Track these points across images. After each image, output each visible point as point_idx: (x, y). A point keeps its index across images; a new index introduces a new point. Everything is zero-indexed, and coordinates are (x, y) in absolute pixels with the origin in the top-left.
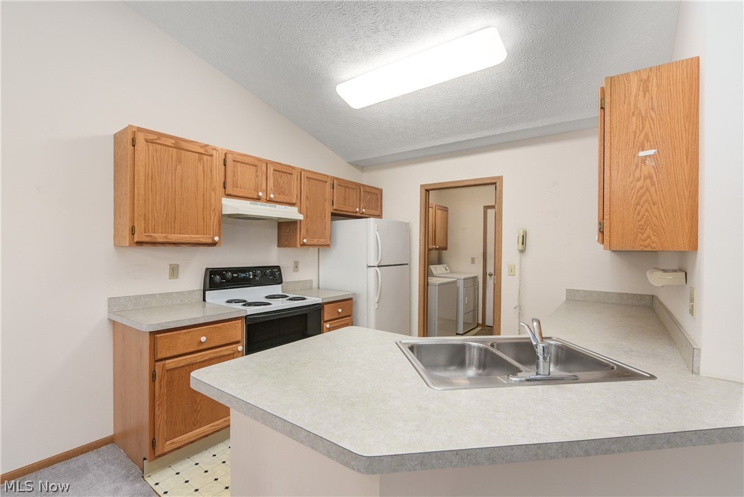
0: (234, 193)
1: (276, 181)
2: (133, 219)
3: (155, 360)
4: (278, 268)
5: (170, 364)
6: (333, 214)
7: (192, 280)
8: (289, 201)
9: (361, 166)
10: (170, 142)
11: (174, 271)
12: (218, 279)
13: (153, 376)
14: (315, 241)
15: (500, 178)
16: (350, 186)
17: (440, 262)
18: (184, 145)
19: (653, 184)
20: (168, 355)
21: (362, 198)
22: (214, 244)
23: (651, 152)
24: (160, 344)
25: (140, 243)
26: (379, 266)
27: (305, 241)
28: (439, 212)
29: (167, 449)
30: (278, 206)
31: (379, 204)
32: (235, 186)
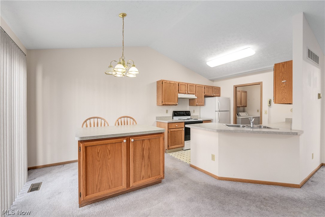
0: (181, 92)
1: (190, 88)
2: (162, 100)
3: (169, 129)
4: (189, 111)
5: (171, 130)
6: (204, 96)
7: (170, 114)
8: (193, 93)
9: (213, 80)
10: (168, 82)
11: (167, 112)
12: (176, 114)
13: (168, 132)
14: (200, 104)
15: (262, 82)
16: (209, 87)
17: (244, 111)
18: (171, 82)
19: (285, 88)
20: (171, 128)
21: (213, 91)
22: (176, 105)
23: (285, 81)
24: (169, 125)
25: (163, 105)
26: (219, 111)
27: (197, 104)
28: (243, 93)
29: (171, 148)
30: (190, 95)
31: (219, 92)
32: (181, 91)
